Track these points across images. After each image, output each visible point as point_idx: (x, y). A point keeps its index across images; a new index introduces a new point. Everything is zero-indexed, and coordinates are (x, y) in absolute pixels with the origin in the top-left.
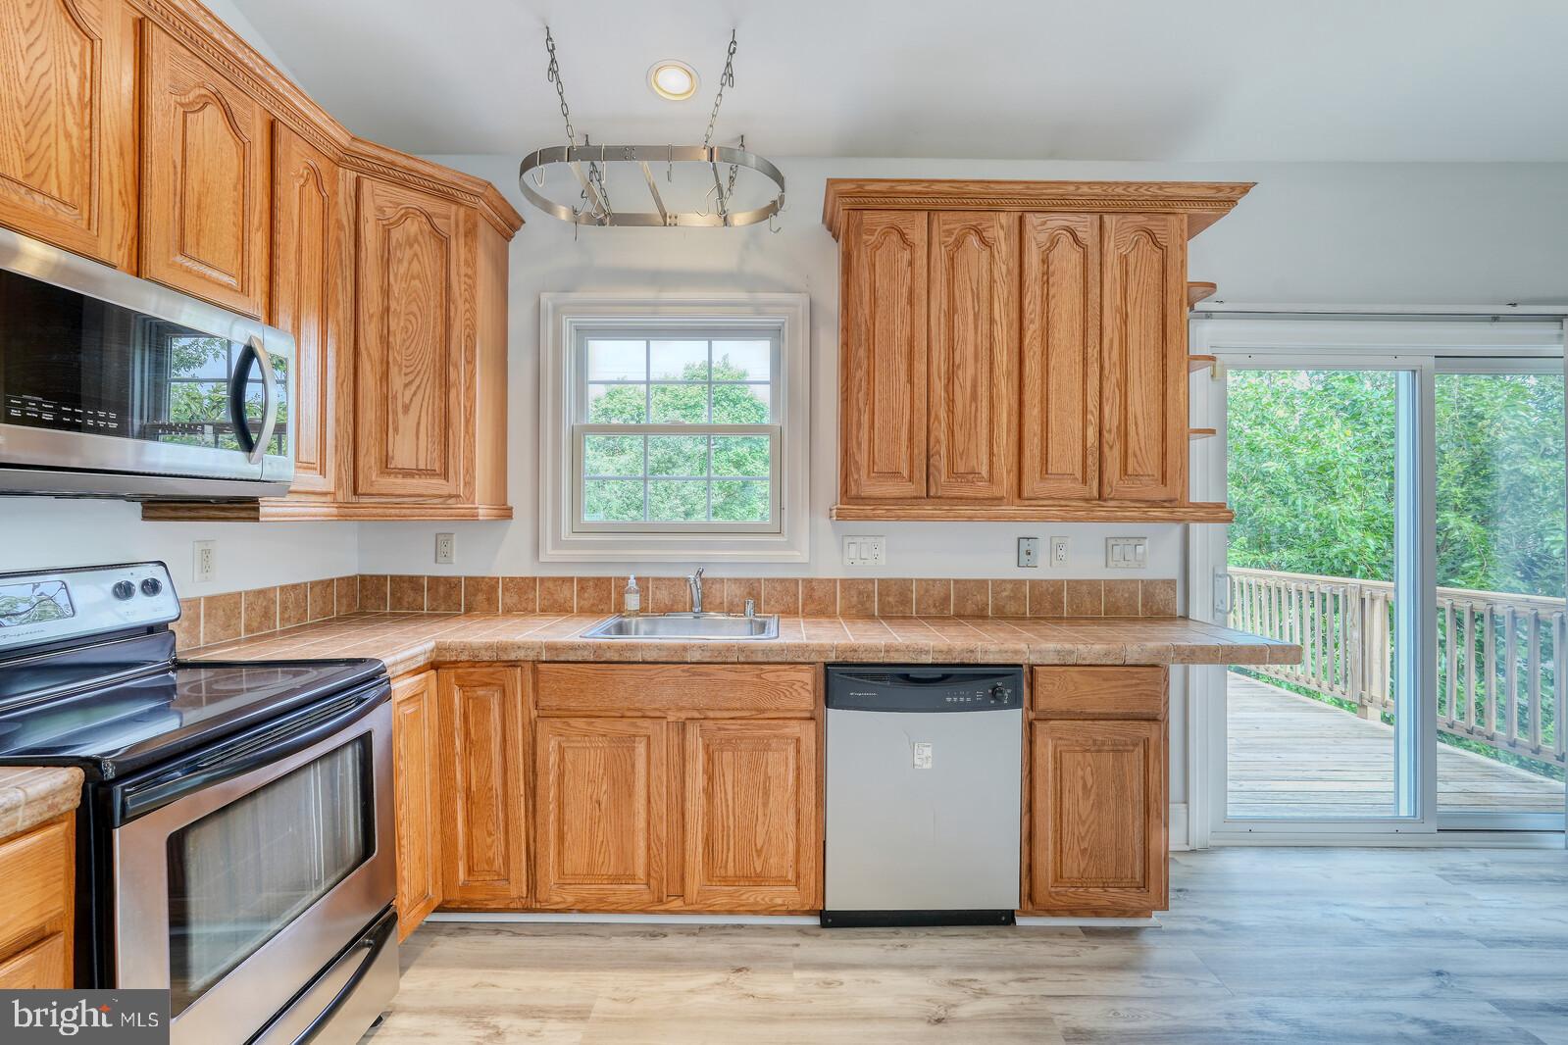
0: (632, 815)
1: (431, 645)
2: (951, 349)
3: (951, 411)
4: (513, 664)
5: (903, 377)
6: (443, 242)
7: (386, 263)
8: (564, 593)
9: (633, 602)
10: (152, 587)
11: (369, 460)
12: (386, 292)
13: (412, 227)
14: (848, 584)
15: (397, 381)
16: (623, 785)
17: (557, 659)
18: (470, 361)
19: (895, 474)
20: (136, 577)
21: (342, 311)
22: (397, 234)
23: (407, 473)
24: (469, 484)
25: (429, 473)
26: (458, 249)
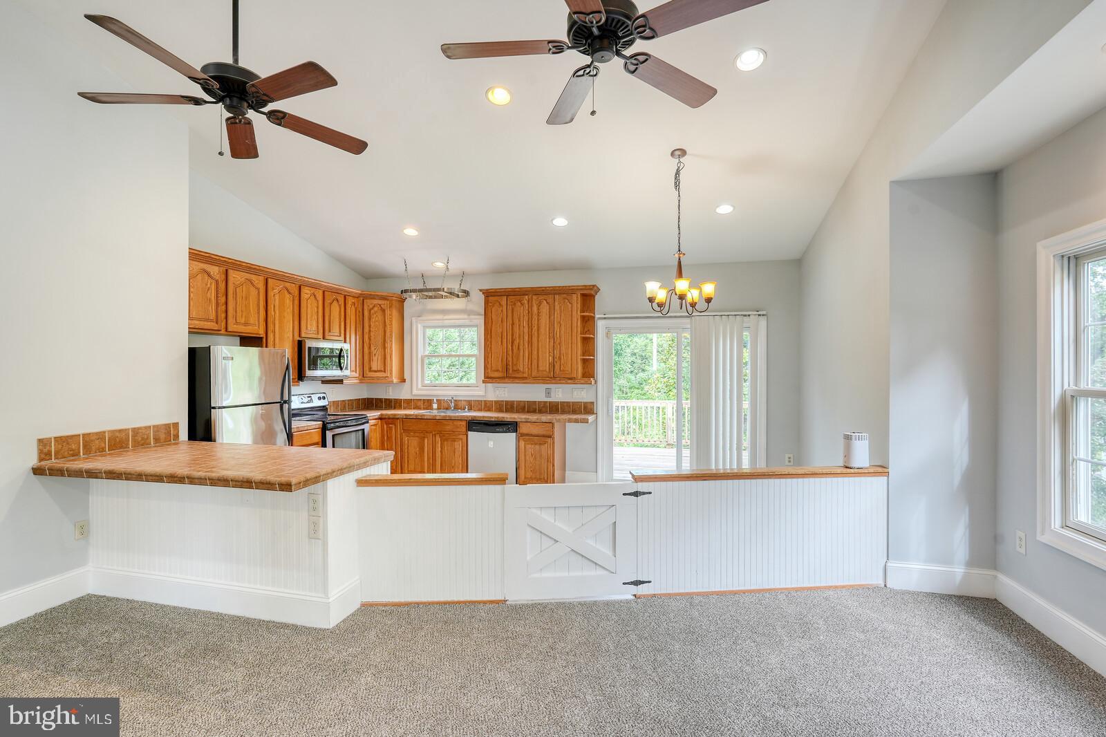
0: (424, 456)
1: (379, 414)
2: (513, 335)
3: (513, 353)
4: (398, 419)
5: (500, 343)
6: (383, 311)
7: (370, 319)
8: (419, 403)
9: (435, 406)
10: (324, 398)
11: (366, 368)
12: (370, 326)
13: (376, 309)
14: (496, 402)
15: (373, 349)
16: (422, 449)
17: (407, 418)
18: (391, 341)
19: (497, 371)
20: (322, 395)
21: (360, 333)
22: (372, 311)
23: (375, 371)
24: (391, 373)
25: (381, 371)
26: (388, 312)
